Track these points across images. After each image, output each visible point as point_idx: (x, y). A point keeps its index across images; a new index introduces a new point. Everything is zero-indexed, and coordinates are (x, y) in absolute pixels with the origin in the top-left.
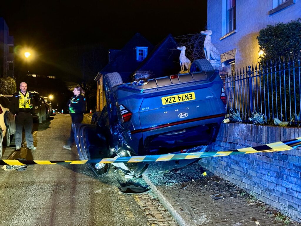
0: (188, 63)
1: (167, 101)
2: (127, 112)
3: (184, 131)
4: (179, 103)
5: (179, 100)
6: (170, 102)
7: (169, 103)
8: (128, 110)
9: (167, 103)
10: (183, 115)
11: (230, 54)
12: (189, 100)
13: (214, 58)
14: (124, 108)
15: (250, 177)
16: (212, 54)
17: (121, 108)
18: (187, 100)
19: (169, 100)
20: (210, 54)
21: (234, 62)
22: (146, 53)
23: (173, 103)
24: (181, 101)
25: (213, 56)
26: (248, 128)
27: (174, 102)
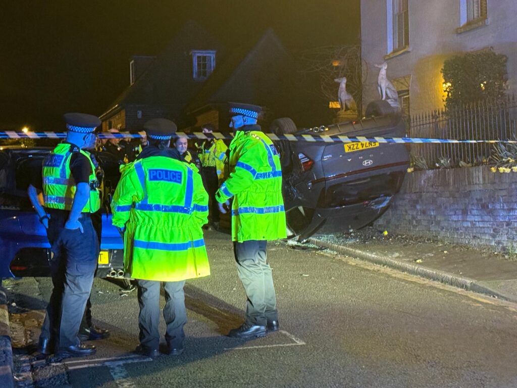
0: (349, 100)
1: (350, 148)
2: (308, 160)
3: (369, 180)
4: (362, 150)
5: (363, 147)
6: (353, 149)
7: (352, 151)
8: (308, 158)
9: (350, 151)
10: (367, 163)
11: (402, 83)
12: (373, 147)
13: (391, 97)
14: (304, 156)
15: (438, 223)
16: (388, 92)
17: (301, 156)
18: (371, 147)
19: (352, 147)
20: (386, 92)
21: (408, 94)
22: (213, 64)
23: (356, 150)
24: (364, 148)
25: (389, 95)
26: (435, 173)
27: (357, 148)
